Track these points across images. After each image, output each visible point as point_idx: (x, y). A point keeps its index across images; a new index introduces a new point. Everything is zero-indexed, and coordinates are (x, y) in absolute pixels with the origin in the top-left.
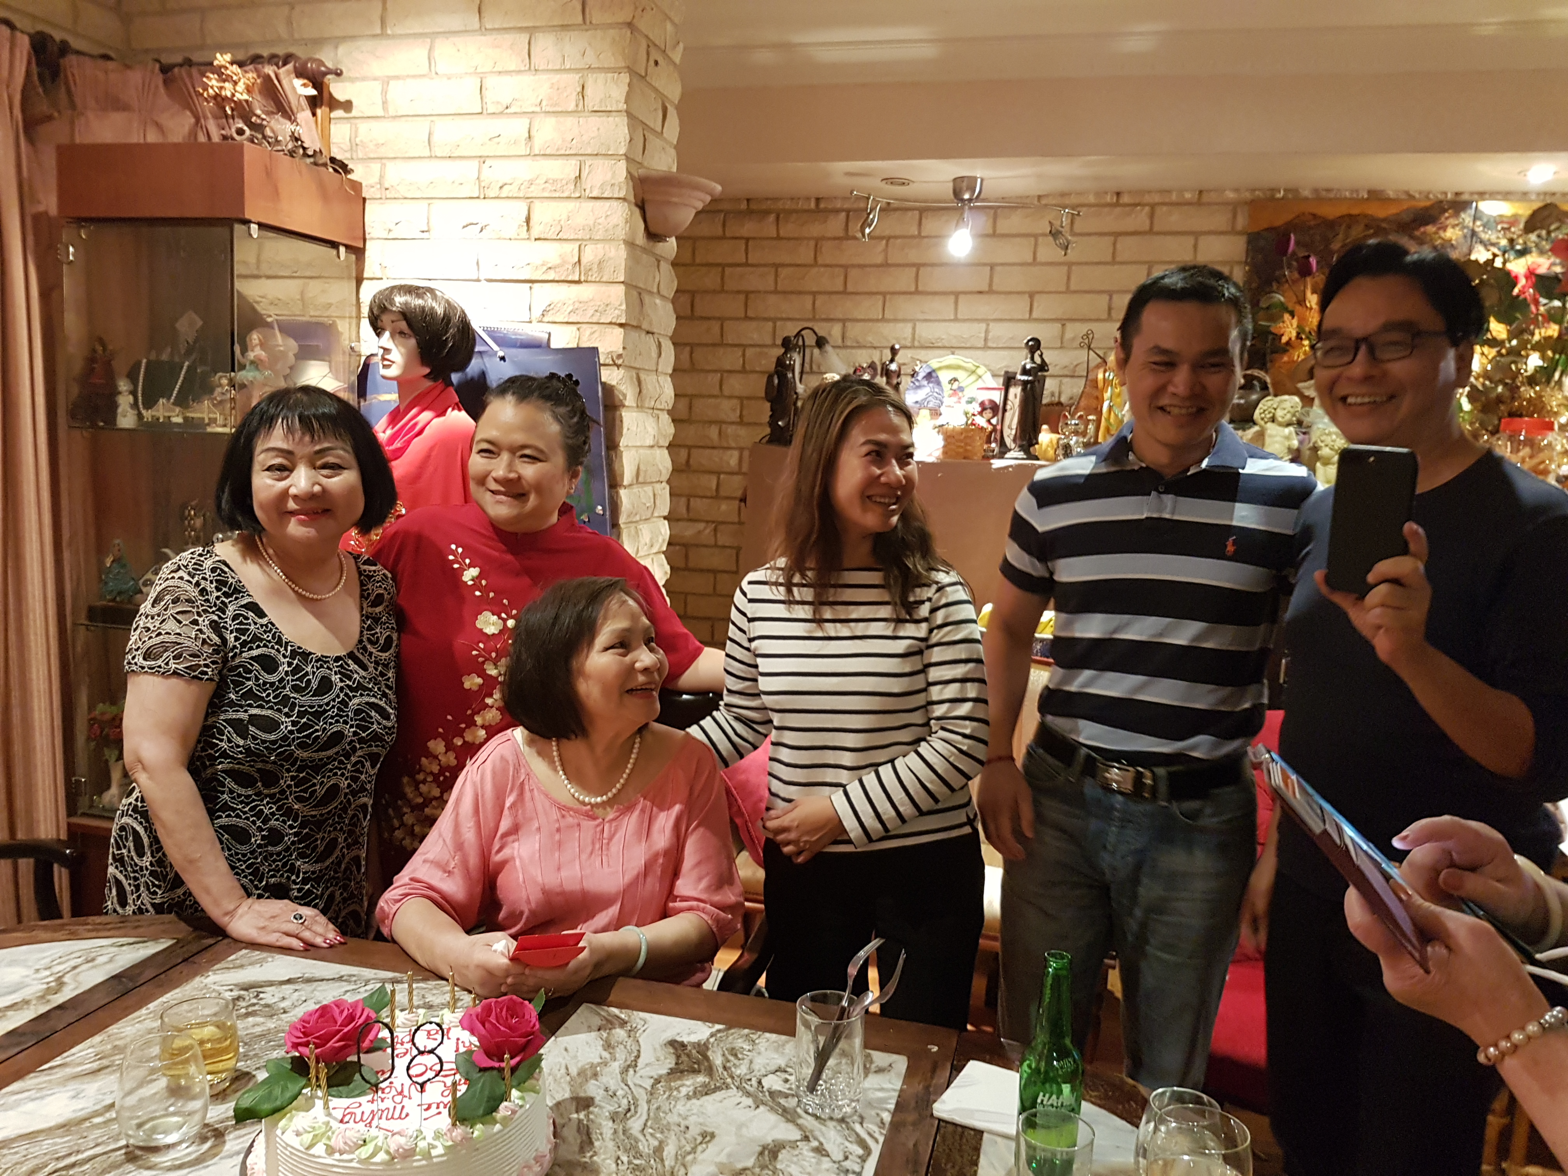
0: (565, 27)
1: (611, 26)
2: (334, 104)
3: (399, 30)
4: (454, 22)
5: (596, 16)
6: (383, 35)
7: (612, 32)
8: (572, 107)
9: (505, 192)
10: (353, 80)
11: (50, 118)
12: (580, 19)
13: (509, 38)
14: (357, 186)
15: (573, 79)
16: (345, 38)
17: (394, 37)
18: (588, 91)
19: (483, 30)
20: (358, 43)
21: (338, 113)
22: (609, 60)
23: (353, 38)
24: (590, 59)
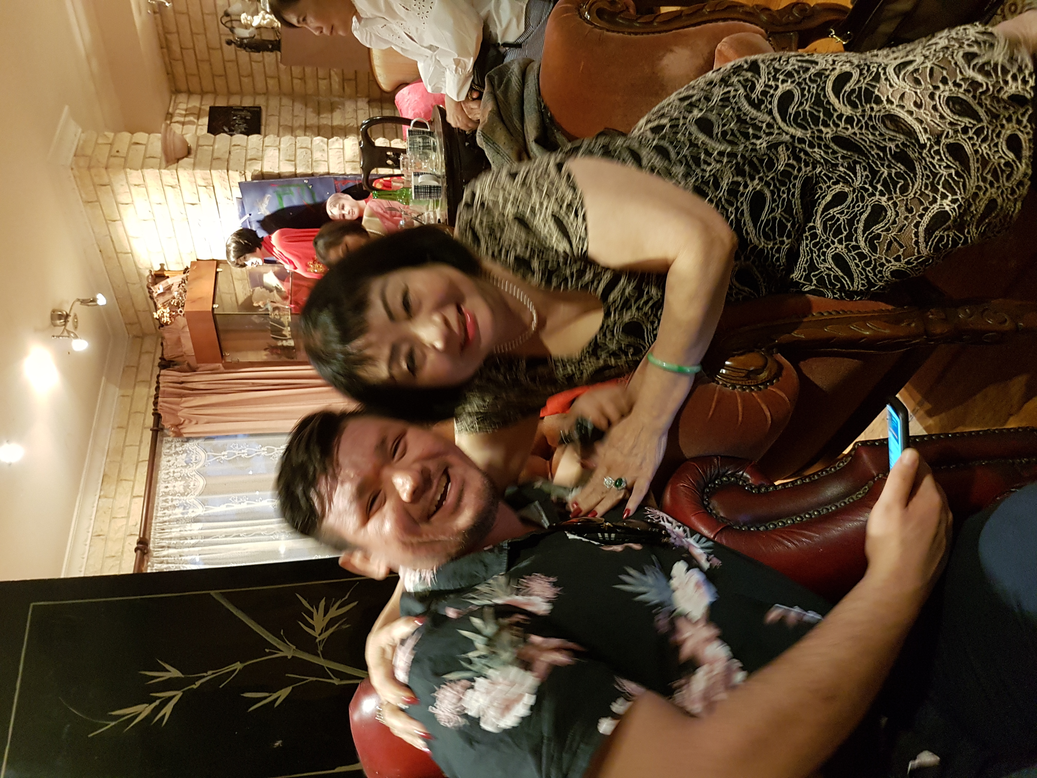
0: (113, 191)
1: (108, 175)
2: (162, 269)
3: (128, 248)
4: (121, 230)
5: (106, 180)
6: (131, 253)
7: (111, 175)
8: (144, 189)
9: (184, 213)
10: (151, 264)
11: (188, 364)
12: (109, 187)
13: (122, 211)
14: (193, 263)
15: (133, 189)
16: (136, 266)
17: (131, 249)
18: (137, 183)
19: (121, 220)
20: (137, 261)
21: (165, 268)
22: (122, 176)
23: (135, 262)
24: (124, 182)
